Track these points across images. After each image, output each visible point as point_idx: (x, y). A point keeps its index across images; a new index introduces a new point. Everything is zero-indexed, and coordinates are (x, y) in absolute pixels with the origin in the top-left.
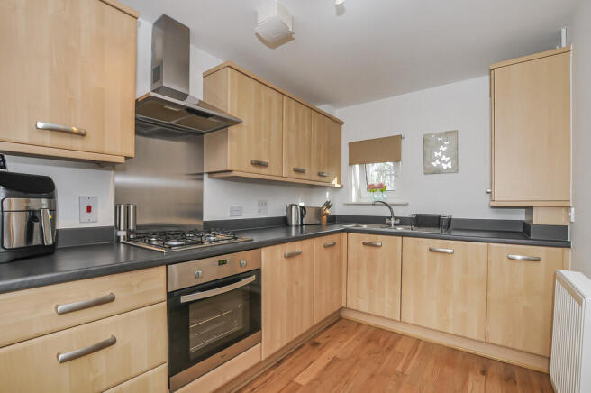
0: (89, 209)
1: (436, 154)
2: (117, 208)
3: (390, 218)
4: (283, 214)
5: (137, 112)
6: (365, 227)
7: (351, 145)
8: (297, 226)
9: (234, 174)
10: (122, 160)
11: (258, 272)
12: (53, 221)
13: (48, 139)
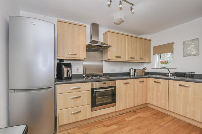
0: (78, 70)
1: (189, 48)
2: (83, 70)
3: (168, 73)
4: (128, 71)
5: (86, 47)
6: (158, 76)
7: (154, 47)
8: (133, 75)
9: (111, 60)
10: (83, 59)
11: (115, 87)
12: (71, 72)
13: (70, 56)
